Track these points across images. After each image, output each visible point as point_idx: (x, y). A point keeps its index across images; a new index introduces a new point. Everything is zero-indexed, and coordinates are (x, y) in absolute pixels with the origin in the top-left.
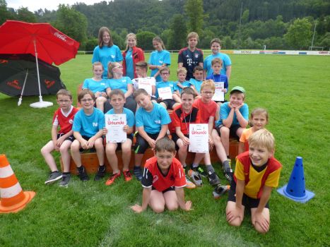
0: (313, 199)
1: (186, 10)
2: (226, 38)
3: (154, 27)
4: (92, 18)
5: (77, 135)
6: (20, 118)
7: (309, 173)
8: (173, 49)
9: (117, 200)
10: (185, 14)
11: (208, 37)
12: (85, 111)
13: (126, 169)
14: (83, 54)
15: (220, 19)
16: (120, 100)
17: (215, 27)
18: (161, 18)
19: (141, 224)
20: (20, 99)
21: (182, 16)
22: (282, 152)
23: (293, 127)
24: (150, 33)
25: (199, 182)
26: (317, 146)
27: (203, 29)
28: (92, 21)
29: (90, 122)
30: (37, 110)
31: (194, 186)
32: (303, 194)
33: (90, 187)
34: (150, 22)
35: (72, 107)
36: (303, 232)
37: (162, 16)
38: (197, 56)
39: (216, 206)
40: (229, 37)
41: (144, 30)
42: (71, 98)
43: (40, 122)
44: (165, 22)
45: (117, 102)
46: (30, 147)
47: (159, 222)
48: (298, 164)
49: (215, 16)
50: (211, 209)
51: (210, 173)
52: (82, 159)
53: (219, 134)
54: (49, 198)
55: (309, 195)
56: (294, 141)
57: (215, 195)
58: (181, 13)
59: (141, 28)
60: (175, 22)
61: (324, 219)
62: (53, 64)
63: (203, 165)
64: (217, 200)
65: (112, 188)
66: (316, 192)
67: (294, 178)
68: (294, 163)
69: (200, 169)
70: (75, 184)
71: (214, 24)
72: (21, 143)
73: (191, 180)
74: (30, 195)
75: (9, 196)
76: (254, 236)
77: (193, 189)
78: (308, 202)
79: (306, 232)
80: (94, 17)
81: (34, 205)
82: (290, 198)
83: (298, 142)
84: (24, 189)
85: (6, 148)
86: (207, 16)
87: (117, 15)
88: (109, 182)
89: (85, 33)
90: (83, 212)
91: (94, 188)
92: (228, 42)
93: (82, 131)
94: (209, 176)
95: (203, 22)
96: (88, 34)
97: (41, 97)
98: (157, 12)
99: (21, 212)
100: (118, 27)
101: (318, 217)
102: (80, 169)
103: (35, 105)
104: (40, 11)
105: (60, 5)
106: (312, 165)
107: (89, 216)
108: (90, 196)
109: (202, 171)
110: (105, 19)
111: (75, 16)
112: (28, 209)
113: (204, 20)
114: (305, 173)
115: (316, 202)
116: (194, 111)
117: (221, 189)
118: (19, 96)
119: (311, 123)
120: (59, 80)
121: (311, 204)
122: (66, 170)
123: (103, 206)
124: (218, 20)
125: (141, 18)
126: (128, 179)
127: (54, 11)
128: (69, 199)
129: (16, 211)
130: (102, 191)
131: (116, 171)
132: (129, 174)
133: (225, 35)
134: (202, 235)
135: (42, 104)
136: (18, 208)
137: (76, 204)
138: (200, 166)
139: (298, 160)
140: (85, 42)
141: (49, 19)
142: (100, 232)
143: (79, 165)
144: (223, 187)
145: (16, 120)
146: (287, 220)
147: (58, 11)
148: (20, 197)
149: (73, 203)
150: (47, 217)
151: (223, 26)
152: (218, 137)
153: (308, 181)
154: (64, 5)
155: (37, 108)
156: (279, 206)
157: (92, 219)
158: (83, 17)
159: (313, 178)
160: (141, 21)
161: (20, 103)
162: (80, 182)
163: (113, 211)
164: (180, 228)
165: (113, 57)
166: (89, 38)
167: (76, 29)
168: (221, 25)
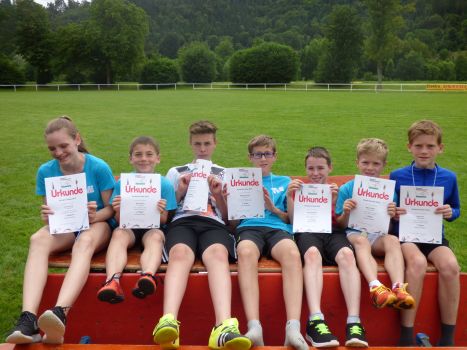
2: (456, 55)
3: (289, 32)
4: (160, 16)
8: (329, 80)
11: (412, 53)
14: (134, 88)
15: (442, 14)
17: (430, 33)
18: (306, 14)
21: (353, 9)
24: (280, 45)
27: (402, 37)
28: (160, 22)
34: (281, 22)
37: (307, 9)
40: (463, 53)
41: (268, 40)
44: (315, 23)
49: (429, 7)
59: (260, 35)
60: (337, 21)
71: (427, 26)
80: (164, 14)
87: (211, 10)
89: (142, 47)
92: (460, 62)
95: (401, 21)
96: (147, 49)
100: (212, 33)
104: (59, 3)
110: (186, 17)
111: (125, 13)
113: (405, 17)
124: (436, 15)
125: (262, 14)
127: (85, 3)
133: (453, 48)
140: (141, 65)
141: (74, 19)
151: (449, 30)
158: (140, 14)
160: (262, 20)
166: (149, 57)
167: (125, 38)
168: (444, 27)
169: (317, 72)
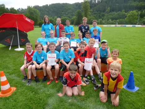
0: (138, 90)
1: (82, 8)
2: (100, 19)
3: (68, 15)
4: (42, 12)
5: (35, 62)
6: (10, 55)
7: (136, 79)
8: (77, 25)
9: (52, 91)
10: (82, 9)
11: (92, 19)
12: (38, 52)
13: (56, 77)
14: (38, 27)
15: (97, 12)
16: (53, 47)
18: (72, 11)
19: (62, 102)
20: (10, 47)
21: (81, 10)
22: (125, 70)
23: (129, 59)
25: (88, 83)
26: (140, 67)
27: (90, 16)
28: (42, 13)
29: (40, 57)
30: (18, 52)
31: (85, 85)
32: (133, 88)
33: (40, 85)
34: (67, 13)
35: (32, 50)
36: (133, 105)
38: (87, 28)
39: (95, 94)
40: (101, 19)
42: (32, 47)
43: (19, 57)
44: (73, 13)
45: (52, 48)
46: (14, 68)
47: (70, 101)
48: (131, 75)
49: (95, 10)
50: (93, 95)
51: (93, 79)
52: (37, 73)
53: (97, 62)
54: (22, 90)
55: (137, 88)
56: (130, 65)
57: (95, 88)
58: (80, 9)
59: (63, 16)
60: (78, 13)
61: (143, 99)
62: (25, 32)
63: (89, 75)
64: (96, 91)
65: (50, 86)
66: (140, 88)
67: (130, 81)
68: (129, 74)
69: (88, 77)
70: (33, 84)
71: (95, 14)
72: (10, 66)
73: (84, 82)
74: (14, 89)
75: (5, 90)
76: (112, 107)
77: (85, 86)
78: (136, 92)
79: (135, 105)
80: (43, 11)
81: (15, 93)
82: (128, 90)
83: (131, 65)
84: (11, 86)
85: (4, 68)
86: (92, 10)
87: (52, 10)
88: (48, 83)
89: (39, 18)
90: (36, 96)
91: (42, 86)
92: (101, 21)
93: (36, 61)
94: (92, 80)
96: (40, 19)
97: (19, 46)
98: (70, 9)
99: (10, 97)
100: (53, 15)
101: (140, 98)
102: (36, 77)
103: (16, 50)
104: (19, 9)
105: (28, 6)
106: (138, 75)
107: (39, 98)
108: (40, 89)
109: (89, 78)
110: (47, 12)
111: (34, 11)
112: (12, 95)
113: (90, 12)
114: (135, 79)
115: (140, 92)
116: (86, 52)
117: (97, 86)
118: (10, 46)
119: (137, 56)
120: (27, 39)
121: (137, 93)
122: (30, 78)
123: (46, 94)
124: (96, 12)
125: (63, 11)
126: (57, 82)
127: (25, 9)
128: (31, 91)
129: (8, 96)
130: (45, 87)
131: (51, 78)
132: (57, 79)
133: (99, 18)
134: (89, 106)
135: (20, 49)
136: (8, 94)
137: (34, 93)
138: (88, 76)
139: (131, 73)
140: (39, 22)
141: (23, 12)
142: (44, 105)
143: (35, 76)
144: (98, 85)
145: (8, 56)
146: (127, 100)
147: (27, 9)
148: (9, 90)
149: (32, 92)
150: (21, 98)
152: (96, 63)
153: (136, 82)
154: (29, 6)
155: (18, 51)
156: (123, 94)
157: (41, 100)
158: (38, 11)
159: (138, 81)
160: (63, 13)
161: (10, 49)
162: (36, 83)
163: (49, 96)
164: (79, 103)
165: (50, 28)
166: (40, 20)
167: (35, 16)
168: (98, 14)
169: (74, 23)
